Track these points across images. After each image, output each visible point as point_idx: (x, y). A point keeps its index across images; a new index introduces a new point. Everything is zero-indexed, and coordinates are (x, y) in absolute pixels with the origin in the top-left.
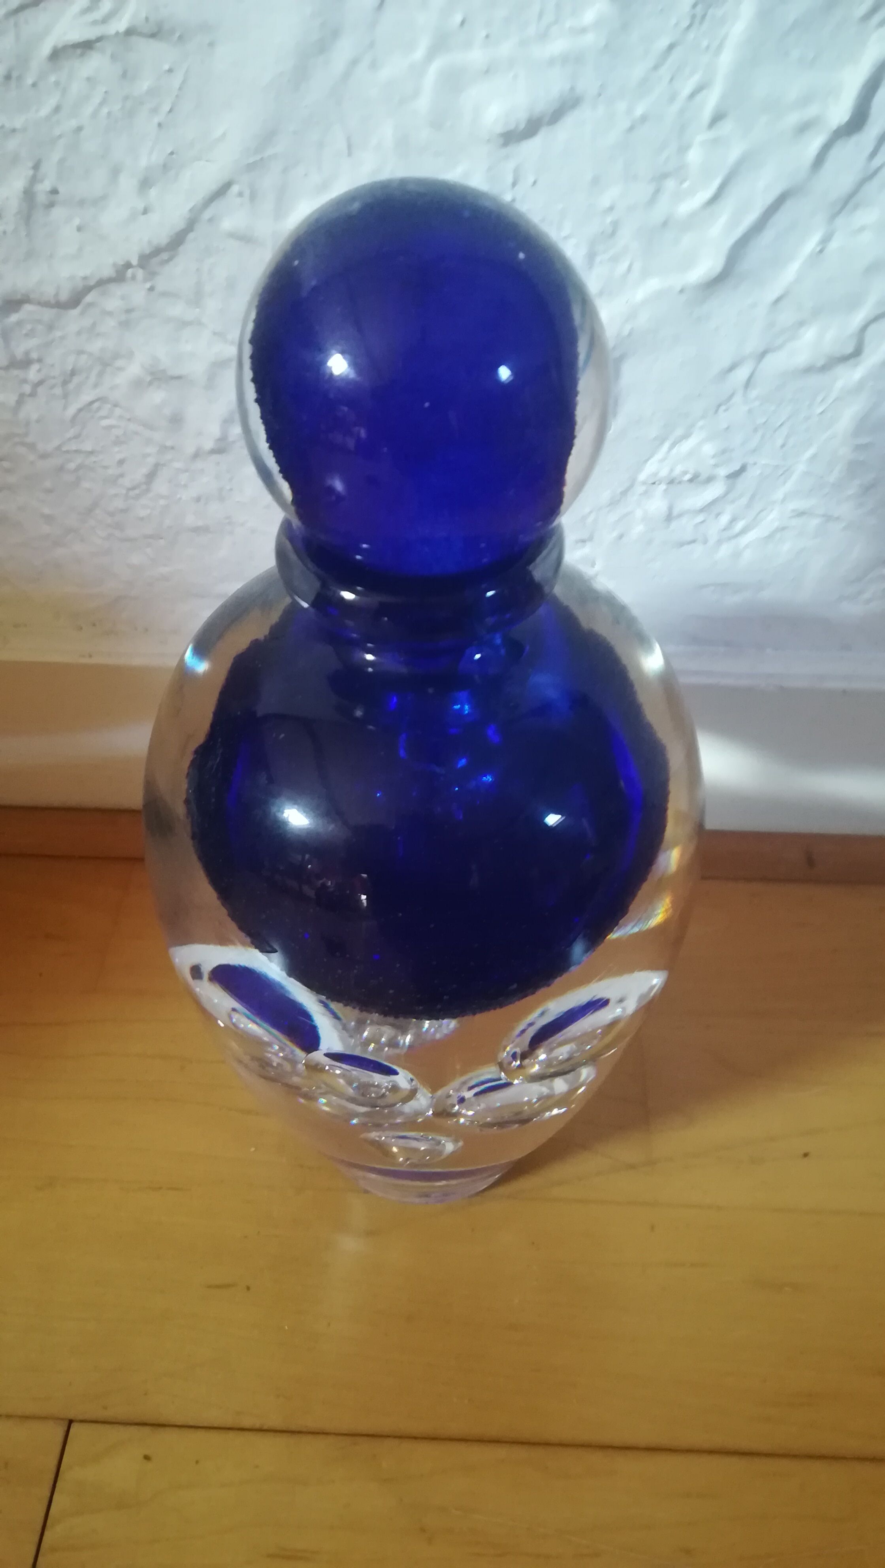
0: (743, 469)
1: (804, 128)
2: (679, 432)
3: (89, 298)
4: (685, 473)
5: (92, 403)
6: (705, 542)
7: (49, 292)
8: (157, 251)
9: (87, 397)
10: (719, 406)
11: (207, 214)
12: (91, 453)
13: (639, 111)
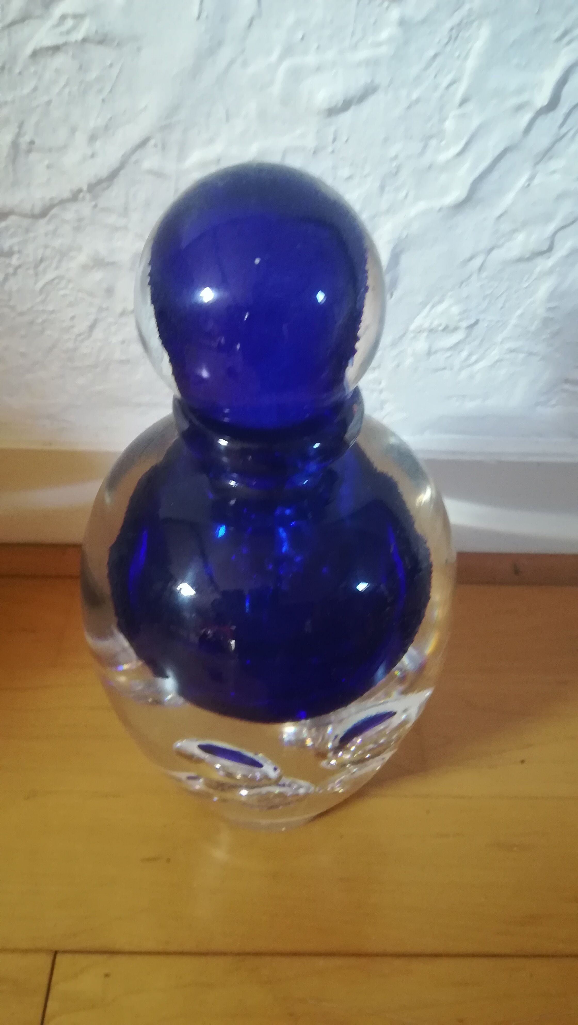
0: (477, 322)
1: (519, 108)
2: (436, 299)
3: (53, 212)
4: (440, 325)
5: (53, 280)
6: (452, 369)
7: (27, 207)
8: (100, 182)
9: (50, 276)
10: (462, 283)
11: (133, 158)
12: (53, 312)
13: (414, 96)
